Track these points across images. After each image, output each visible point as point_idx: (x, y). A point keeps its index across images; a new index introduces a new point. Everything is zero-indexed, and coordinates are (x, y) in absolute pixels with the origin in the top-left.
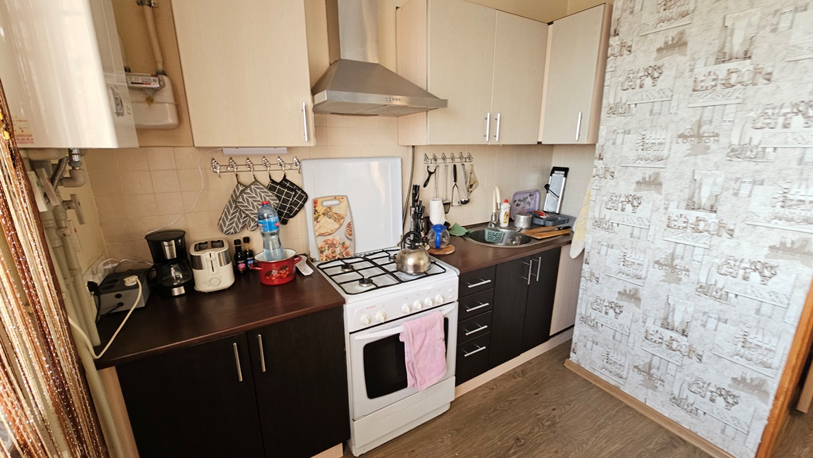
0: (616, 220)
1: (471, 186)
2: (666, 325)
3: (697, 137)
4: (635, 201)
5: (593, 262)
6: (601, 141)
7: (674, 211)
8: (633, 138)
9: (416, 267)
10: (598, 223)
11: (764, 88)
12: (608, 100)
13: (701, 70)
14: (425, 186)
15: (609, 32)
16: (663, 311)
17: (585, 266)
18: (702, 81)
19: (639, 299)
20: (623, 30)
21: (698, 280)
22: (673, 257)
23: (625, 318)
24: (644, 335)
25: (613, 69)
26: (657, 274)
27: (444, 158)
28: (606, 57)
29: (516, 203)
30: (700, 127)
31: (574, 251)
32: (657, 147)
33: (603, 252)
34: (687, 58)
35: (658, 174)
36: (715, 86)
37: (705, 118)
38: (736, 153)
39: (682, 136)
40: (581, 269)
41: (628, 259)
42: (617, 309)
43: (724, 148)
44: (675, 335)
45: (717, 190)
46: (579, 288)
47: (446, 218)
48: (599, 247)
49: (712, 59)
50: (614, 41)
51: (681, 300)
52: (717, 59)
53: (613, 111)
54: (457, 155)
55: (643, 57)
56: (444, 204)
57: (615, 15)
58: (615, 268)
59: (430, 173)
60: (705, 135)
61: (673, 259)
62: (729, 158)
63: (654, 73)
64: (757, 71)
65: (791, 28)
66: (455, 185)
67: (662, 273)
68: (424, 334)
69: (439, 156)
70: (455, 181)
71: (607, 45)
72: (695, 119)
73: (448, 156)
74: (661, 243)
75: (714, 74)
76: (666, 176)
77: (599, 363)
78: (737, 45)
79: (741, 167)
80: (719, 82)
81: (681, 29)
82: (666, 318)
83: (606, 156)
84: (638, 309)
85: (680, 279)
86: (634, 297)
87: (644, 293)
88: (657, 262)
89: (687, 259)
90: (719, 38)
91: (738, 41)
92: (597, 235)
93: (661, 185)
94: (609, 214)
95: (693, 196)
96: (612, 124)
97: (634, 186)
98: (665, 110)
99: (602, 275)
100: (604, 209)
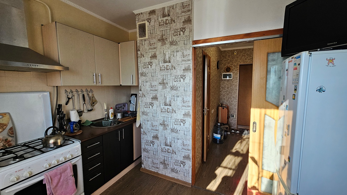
0: (148, 111)
1: (93, 103)
2: (166, 145)
3: (163, 83)
4: (152, 104)
5: (144, 127)
6: (140, 84)
7: (162, 107)
8: (148, 84)
9: (55, 143)
10: (143, 113)
11: (174, 71)
12: (140, 71)
13: (161, 64)
14: (67, 104)
15: (137, 50)
16: (164, 140)
17: (142, 130)
18: (162, 68)
19: (158, 138)
20: (141, 49)
21: (171, 127)
22: (164, 121)
23: (155, 146)
24: (161, 150)
25: (140, 61)
26: (161, 128)
27: (77, 91)
28: (137, 57)
29: (117, 109)
30: (163, 81)
31: (138, 125)
32: (155, 87)
34: (158, 60)
35: (156, 95)
36: (165, 69)
37: (164, 78)
38: (172, 88)
39: (160, 83)
40: (141, 131)
41: (153, 124)
42: (153, 142)
43: (169, 87)
44: (169, 147)
45: (170, 99)
46: (141, 138)
47: (80, 118)
48: (145, 122)
49: (163, 62)
50: (139, 53)
51: (168, 135)
53: (142, 74)
54: (84, 90)
55: (146, 59)
56: (78, 112)
57: (138, 44)
58: (150, 128)
59: (69, 99)
60: (165, 83)
62: (171, 90)
63: (150, 63)
64: (172, 66)
65: (176, 56)
66: (84, 103)
67: (162, 127)
68: (59, 176)
69: (74, 90)
70: (84, 101)
71: (137, 54)
72: (162, 78)
73: (79, 90)
74: (160, 117)
75: (164, 66)
76: (158, 95)
77: (151, 165)
78: (167, 59)
79: (174, 92)
81: (155, 52)
82: (166, 142)
83: (142, 90)
84: (158, 141)
85: (167, 128)
86: (156, 137)
87: (159, 135)
88: (160, 124)
89: (167, 121)
90: (163, 56)
91: (167, 57)
92: (143, 117)
93: (158, 98)
94: (146, 109)
95: (165, 102)
96: (142, 79)
97: (151, 99)
98: (155, 75)
99: (147, 132)
100: (144, 108)
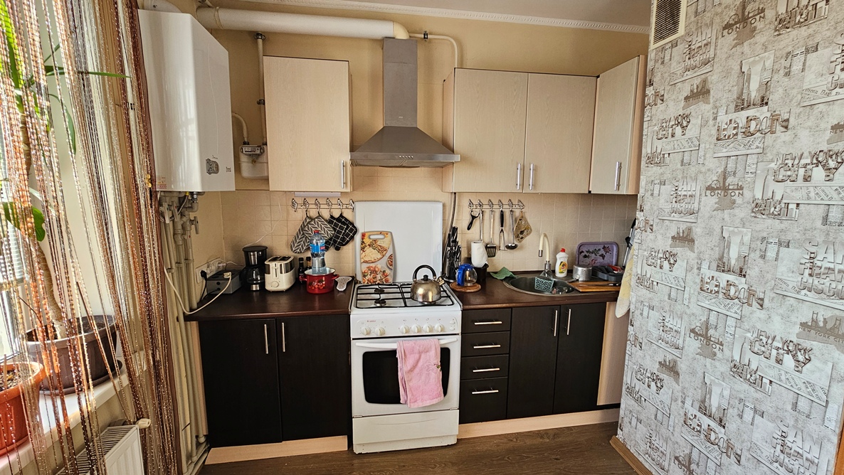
0: (656, 278)
2: (704, 410)
3: (723, 189)
4: (670, 258)
5: (636, 324)
6: (642, 191)
7: (707, 272)
8: (668, 189)
10: (641, 280)
11: (782, 136)
12: (647, 150)
13: (723, 118)
14: (469, 229)
15: (647, 82)
16: (700, 391)
17: (630, 328)
18: (724, 130)
19: (678, 374)
20: (656, 79)
21: (732, 357)
22: (707, 325)
23: (665, 395)
24: (683, 419)
25: (649, 118)
26: (693, 345)
27: (491, 204)
28: (643, 107)
30: (725, 179)
31: (619, 310)
32: (688, 200)
33: (645, 313)
34: (711, 105)
35: (690, 229)
36: (737, 134)
37: (729, 169)
38: (760, 208)
39: (709, 188)
40: (627, 331)
41: (667, 324)
42: (657, 381)
43: (748, 203)
44: (712, 424)
45: (745, 250)
46: (625, 353)
48: (641, 307)
49: (732, 107)
50: (650, 91)
51: (716, 380)
52: (737, 106)
53: (650, 160)
54: (505, 202)
55: (672, 108)
57: (650, 67)
58: (655, 333)
59: (473, 217)
60: (731, 187)
61: (707, 329)
62: (753, 214)
63: (683, 121)
64: (774, 118)
65: (803, 70)
66: (502, 230)
67: (698, 344)
68: (417, 356)
69: (485, 202)
70: (502, 226)
71: (644, 95)
72: (720, 170)
73: (495, 202)
74: (696, 308)
75: (735, 122)
76: (698, 231)
77: (643, 447)
78: (754, 91)
79: (767, 225)
80: (740, 130)
81: (703, 76)
82: (703, 401)
83: (646, 208)
84: (677, 386)
85: (715, 354)
86: (671, 368)
87: (682, 367)
88: (693, 331)
89: (720, 330)
90: (737, 84)
91: (754, 85)
92: (639, 294)
93: (694, 241)
94: (649, 271)
95: (723, 257)
96: (650, 174)
97: (670, 241)
98: (694, 159)
99: (645, 340)
100: (645, 265)
